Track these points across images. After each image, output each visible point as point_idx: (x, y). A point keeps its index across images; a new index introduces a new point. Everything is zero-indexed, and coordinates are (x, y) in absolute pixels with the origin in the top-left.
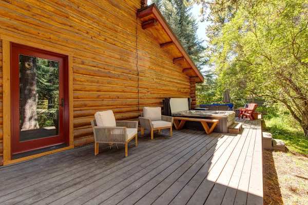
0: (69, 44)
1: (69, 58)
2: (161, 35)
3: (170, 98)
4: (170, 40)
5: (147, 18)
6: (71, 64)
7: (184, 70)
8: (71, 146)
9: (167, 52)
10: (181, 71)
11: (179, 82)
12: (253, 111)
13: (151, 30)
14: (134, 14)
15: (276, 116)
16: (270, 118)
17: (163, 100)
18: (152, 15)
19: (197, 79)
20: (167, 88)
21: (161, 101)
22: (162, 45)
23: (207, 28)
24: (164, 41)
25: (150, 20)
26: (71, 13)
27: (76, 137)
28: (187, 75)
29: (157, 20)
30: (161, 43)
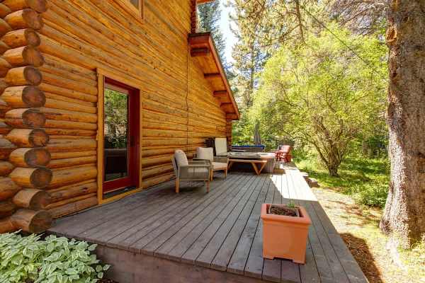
0: (140, 76)
1: (141, 92)
2: (209, 65)
3: (215, 138)
4: (217, 71)
5: (198, 45)
6: (142, 100)
7: (223, 104)
8: (141, 188)
9: (210, 83)
10: (219, 106)
11: (218, 118)
12: (287, 153)
13: (199, 59)
14: (185, 39)
15: (304, 158)
16: (299, 161)
17: (207, 140)
18: (206, 44)
19: (233, 116)
20: (208, 126)
21: (204, 140)
22: (206, 75)
23: (234, 47)
24: (209, 72)
25: (201, 48)
26: (142, 42)
27: (144, 178)
28: (224, 110)
29: (211, 50)
30: (206, 72)
